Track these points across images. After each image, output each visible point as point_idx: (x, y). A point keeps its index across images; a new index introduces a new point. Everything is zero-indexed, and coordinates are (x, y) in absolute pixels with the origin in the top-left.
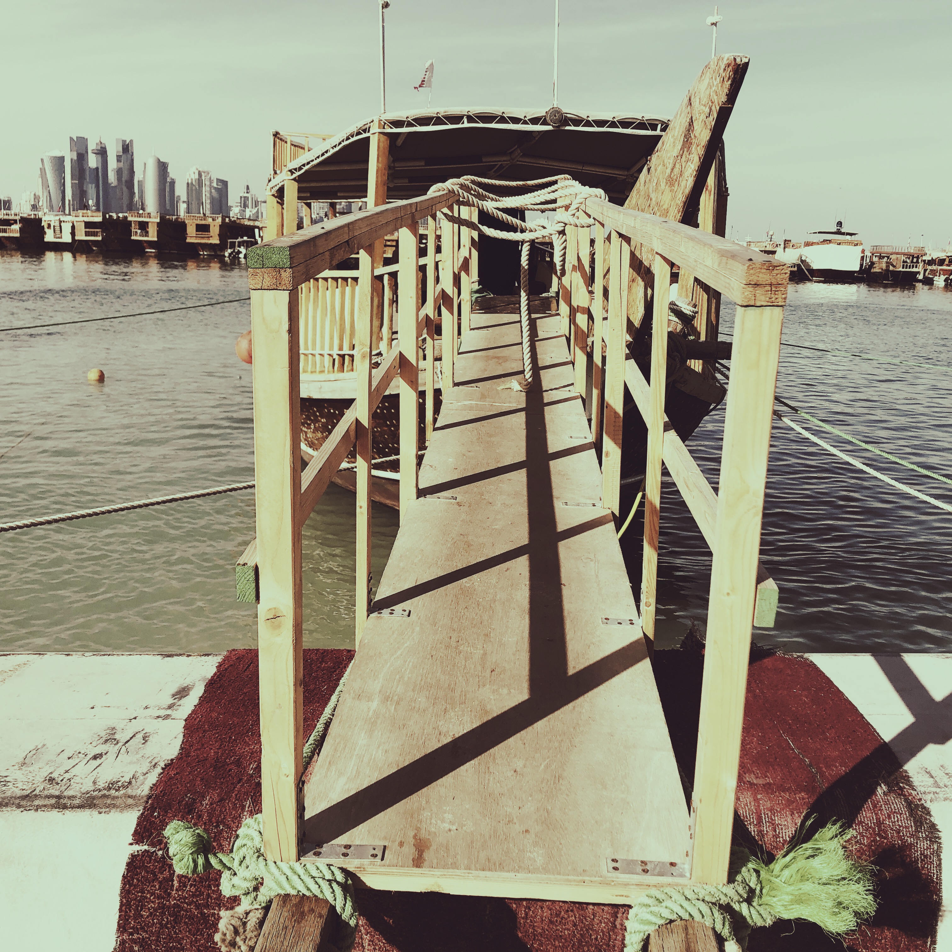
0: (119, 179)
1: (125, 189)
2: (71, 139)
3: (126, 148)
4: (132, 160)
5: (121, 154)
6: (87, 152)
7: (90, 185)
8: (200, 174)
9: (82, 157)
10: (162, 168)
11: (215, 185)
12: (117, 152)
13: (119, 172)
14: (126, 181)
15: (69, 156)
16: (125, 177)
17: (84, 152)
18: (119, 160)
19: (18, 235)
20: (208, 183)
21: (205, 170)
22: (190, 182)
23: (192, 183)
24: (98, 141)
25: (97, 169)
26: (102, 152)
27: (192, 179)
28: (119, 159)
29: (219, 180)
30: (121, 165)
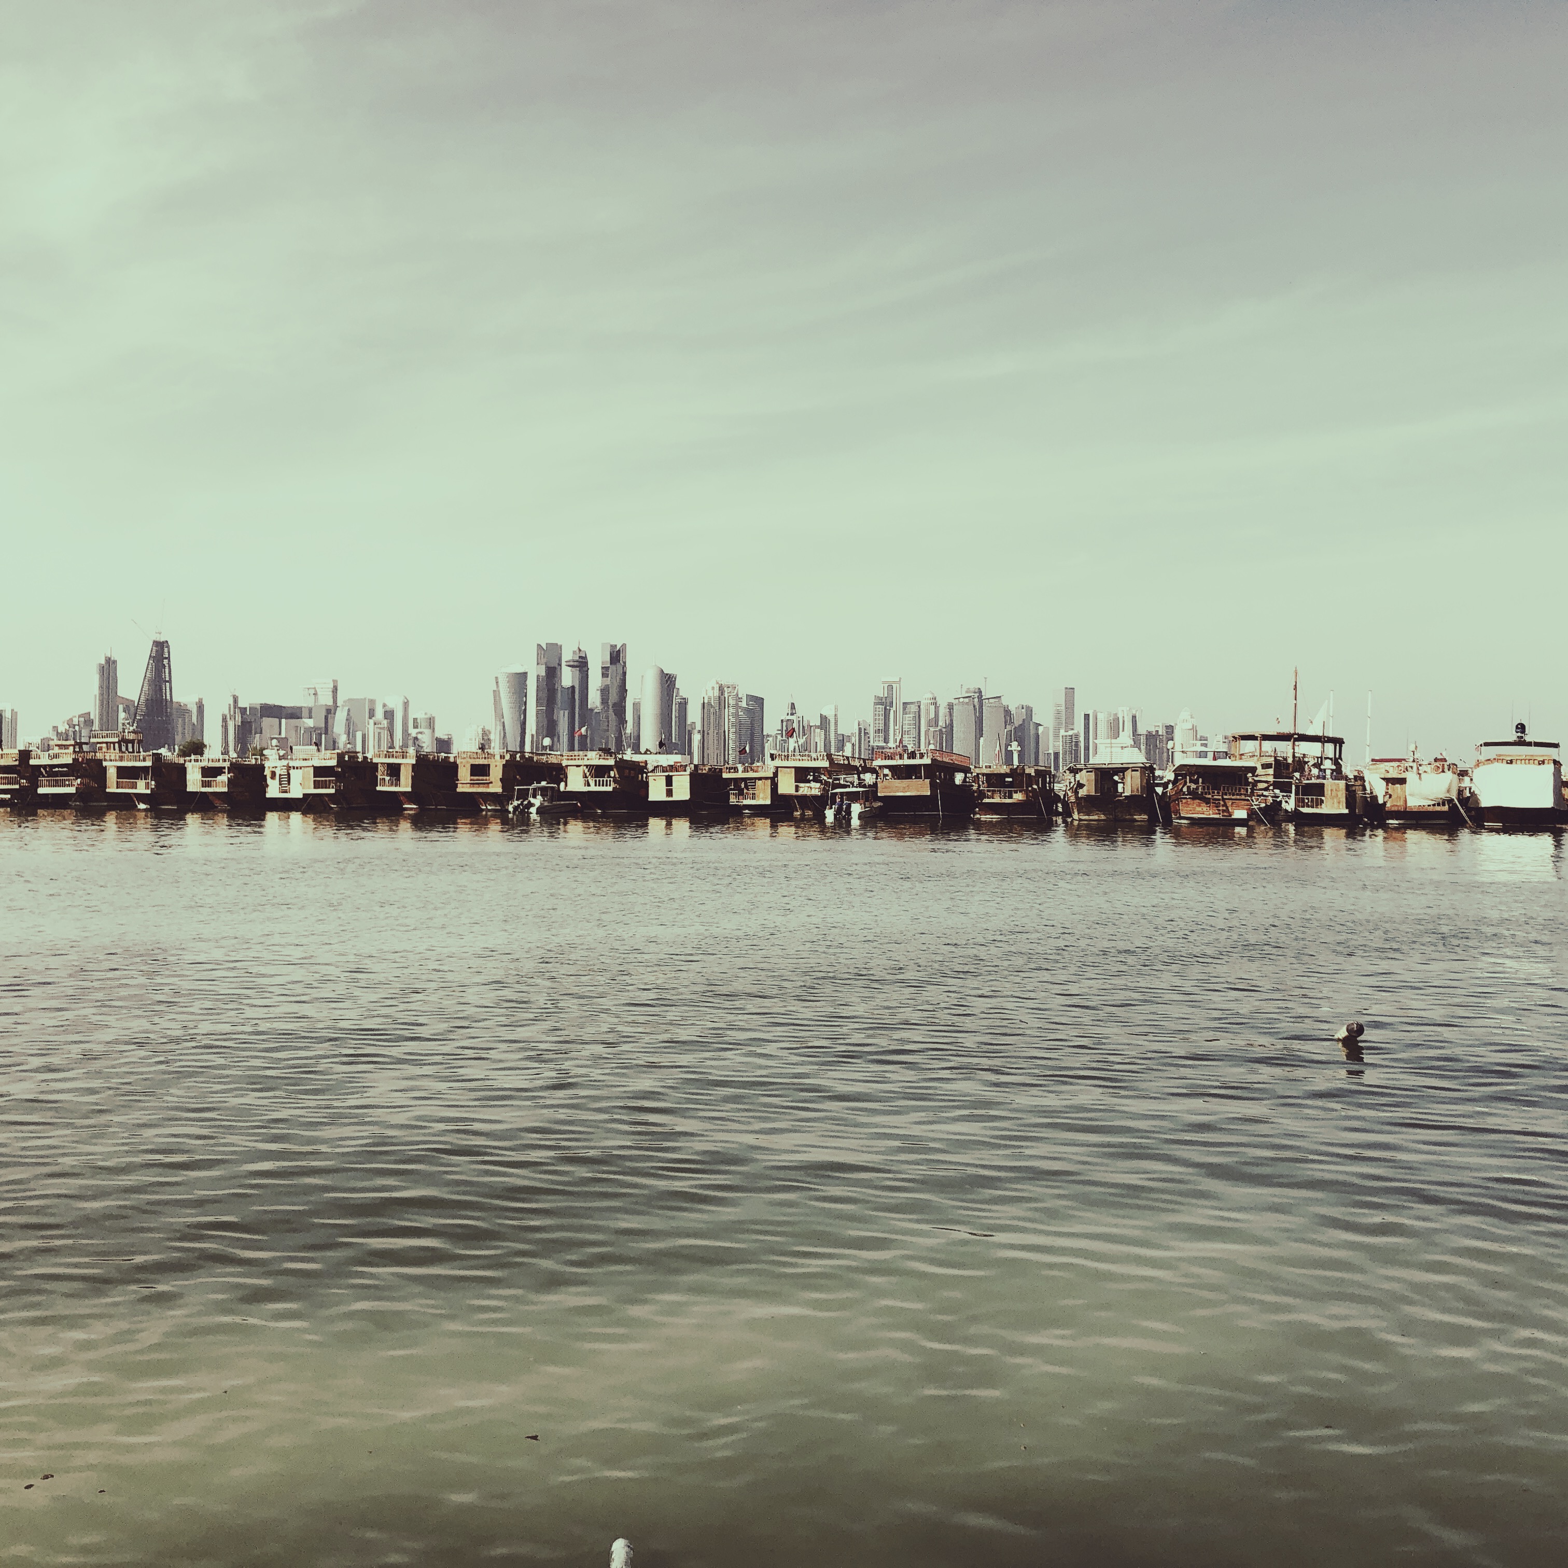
0: (604, 701)
1: (612, 716)
2: (539, 645)
3: (616, 656)
4: (624, 674)
5: (609, 665)
6: (560, 665)
7: (562, 712)
8: (721, 689)
9: (552, 673)
10: (667, 682)
11: (744, 704)
12: (603, 663)
13: (605, 691)
14: (614, 705)
15: (535, 672)
16: (613, 697)
17: (557, 666)
18: (604, 675)
19: (225, 790)
20: (732, 702)
21: (730, 683)
22: (706, 701)
23: (709, 704)
24: (576, 649)
25: (573, 687)
26: (581, 664)
27: (710, 698)
28: (605, 672)
29: (751, 698)
30: (608, 681)
